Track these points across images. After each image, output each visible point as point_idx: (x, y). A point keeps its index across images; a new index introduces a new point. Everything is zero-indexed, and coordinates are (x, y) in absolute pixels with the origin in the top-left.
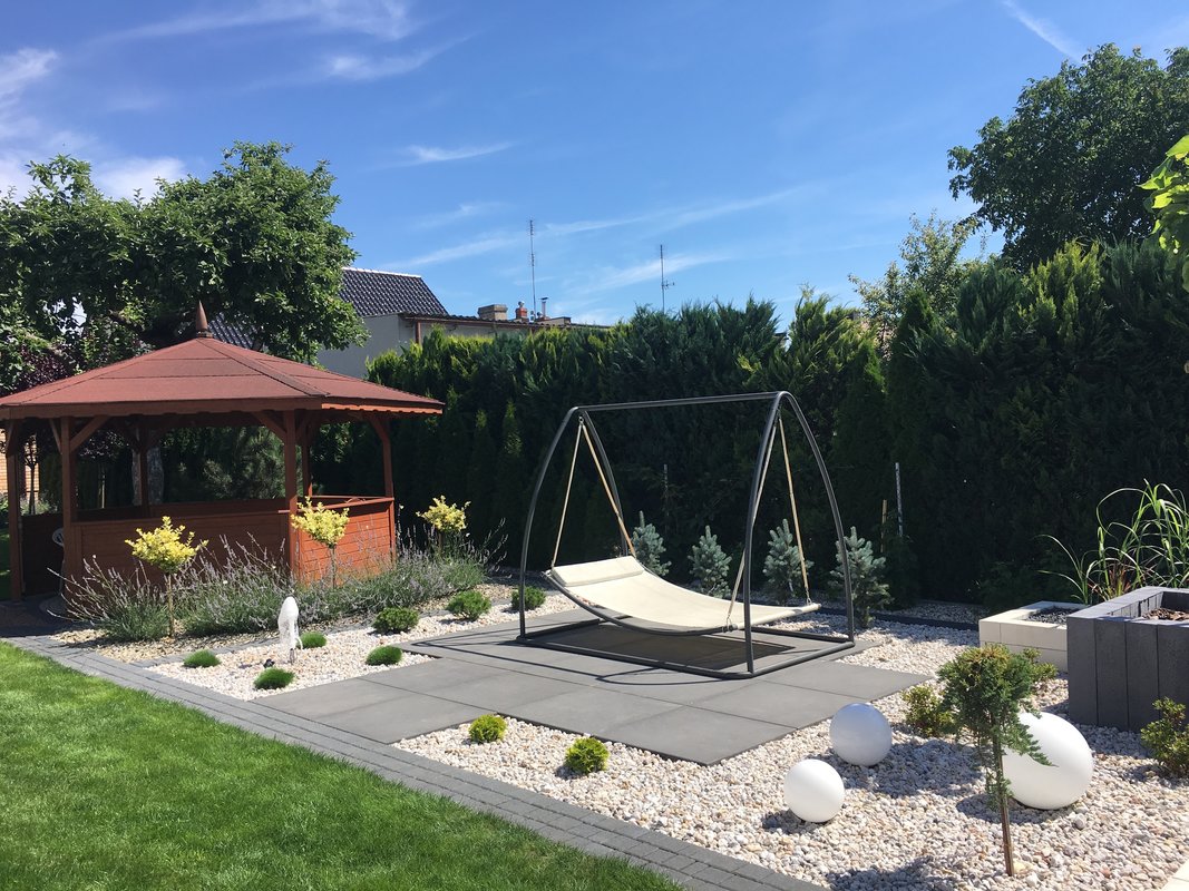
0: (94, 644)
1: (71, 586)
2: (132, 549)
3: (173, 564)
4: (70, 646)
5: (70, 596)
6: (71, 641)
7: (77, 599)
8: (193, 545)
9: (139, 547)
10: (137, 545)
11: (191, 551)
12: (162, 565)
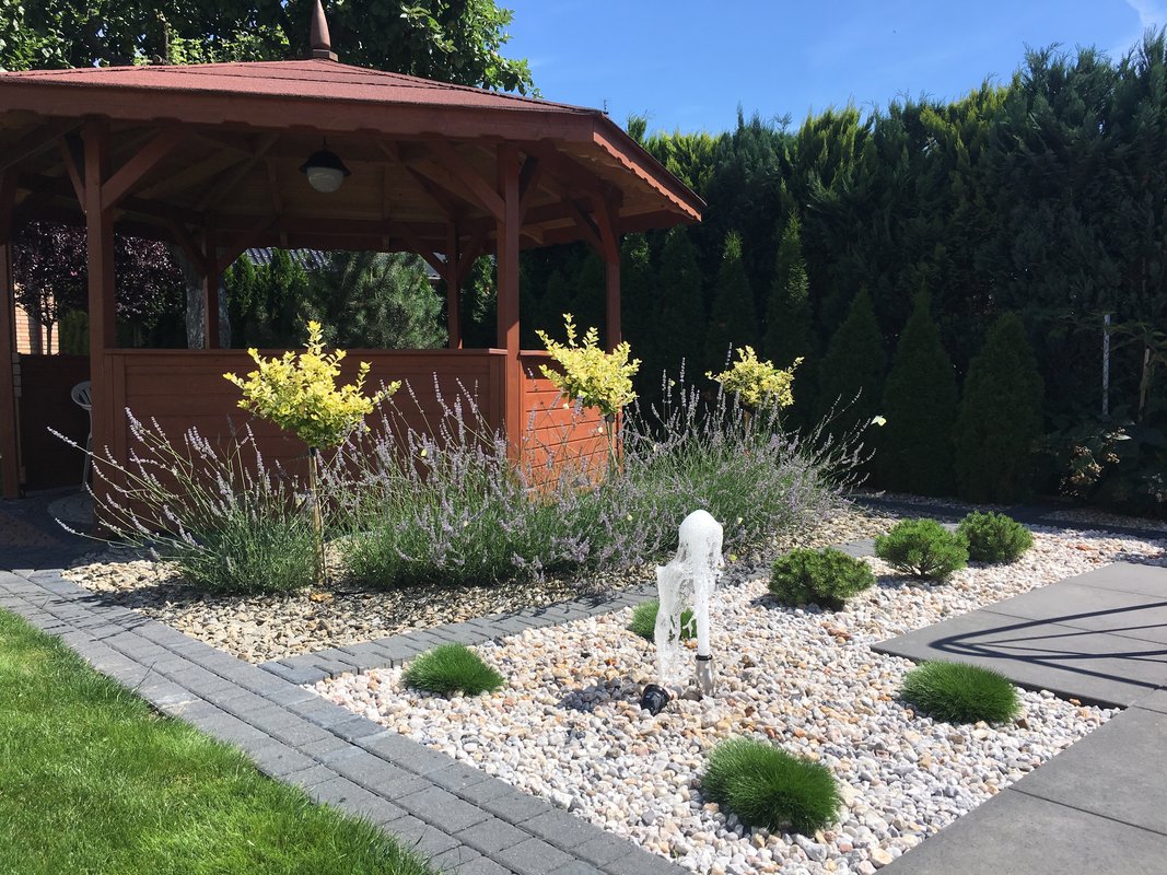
0: (156, 596)
1: (106, 468)
2: (239, 393)
3: (327, 429)
4: (106, 600)
5: (102, 489)
6: (105, 586)
7: (117, 497)
8: (368, 392)
9: (255, 387)
10: (248, 385)
11: (366, 405)
12: (304, 429)
